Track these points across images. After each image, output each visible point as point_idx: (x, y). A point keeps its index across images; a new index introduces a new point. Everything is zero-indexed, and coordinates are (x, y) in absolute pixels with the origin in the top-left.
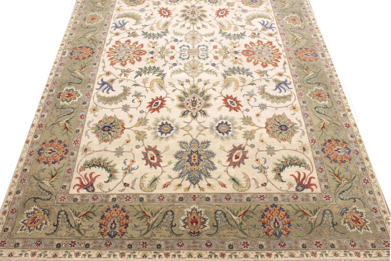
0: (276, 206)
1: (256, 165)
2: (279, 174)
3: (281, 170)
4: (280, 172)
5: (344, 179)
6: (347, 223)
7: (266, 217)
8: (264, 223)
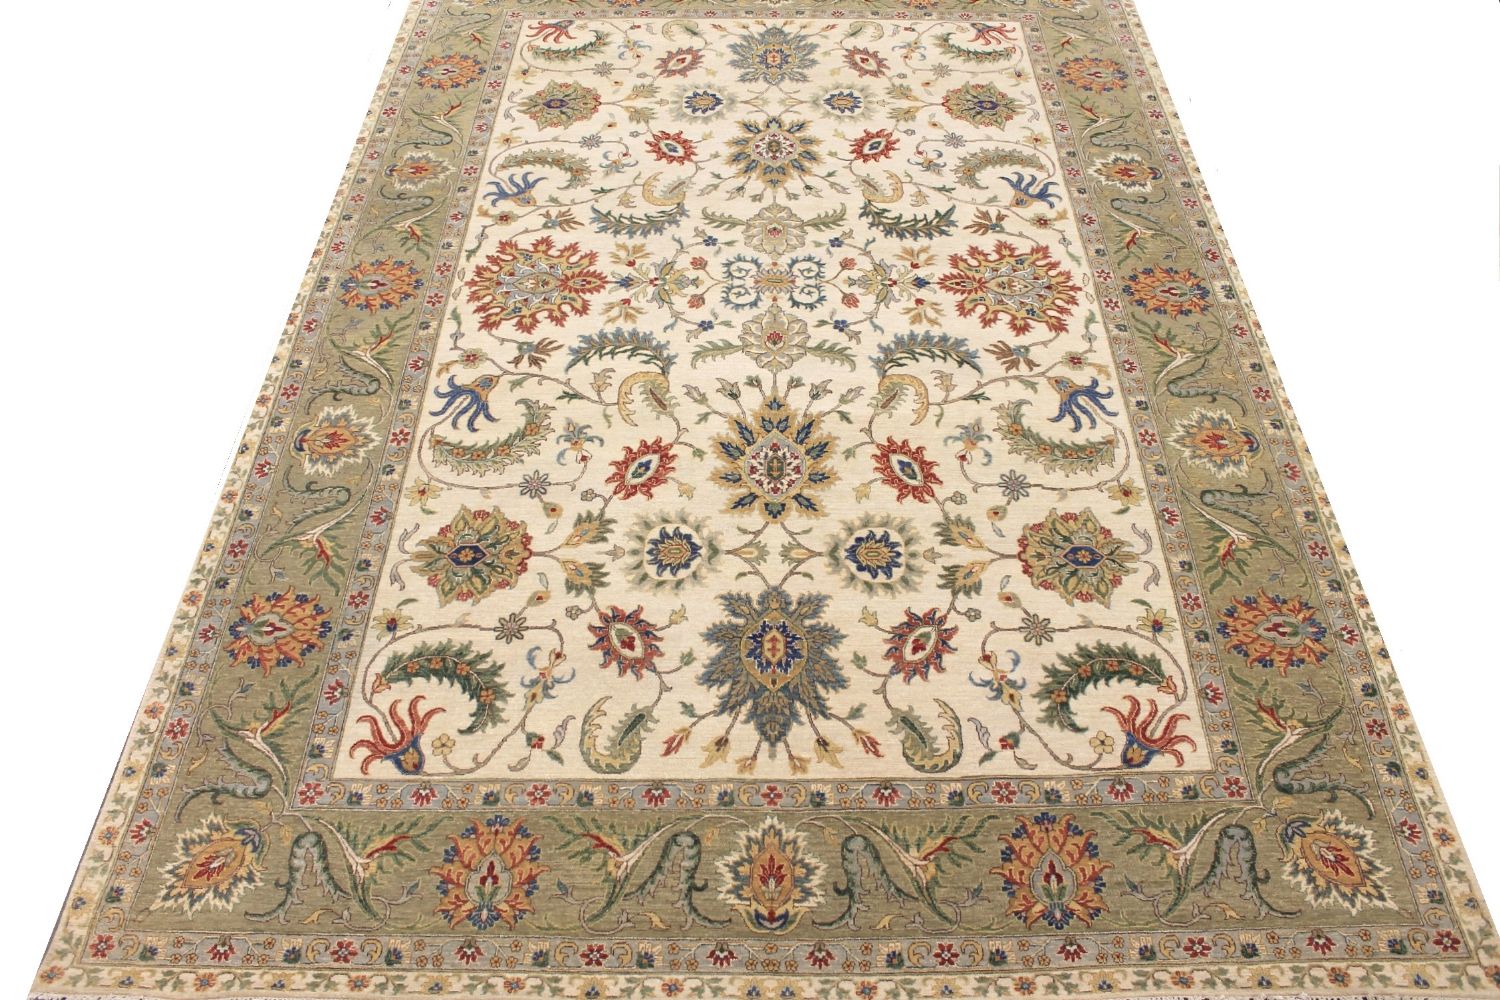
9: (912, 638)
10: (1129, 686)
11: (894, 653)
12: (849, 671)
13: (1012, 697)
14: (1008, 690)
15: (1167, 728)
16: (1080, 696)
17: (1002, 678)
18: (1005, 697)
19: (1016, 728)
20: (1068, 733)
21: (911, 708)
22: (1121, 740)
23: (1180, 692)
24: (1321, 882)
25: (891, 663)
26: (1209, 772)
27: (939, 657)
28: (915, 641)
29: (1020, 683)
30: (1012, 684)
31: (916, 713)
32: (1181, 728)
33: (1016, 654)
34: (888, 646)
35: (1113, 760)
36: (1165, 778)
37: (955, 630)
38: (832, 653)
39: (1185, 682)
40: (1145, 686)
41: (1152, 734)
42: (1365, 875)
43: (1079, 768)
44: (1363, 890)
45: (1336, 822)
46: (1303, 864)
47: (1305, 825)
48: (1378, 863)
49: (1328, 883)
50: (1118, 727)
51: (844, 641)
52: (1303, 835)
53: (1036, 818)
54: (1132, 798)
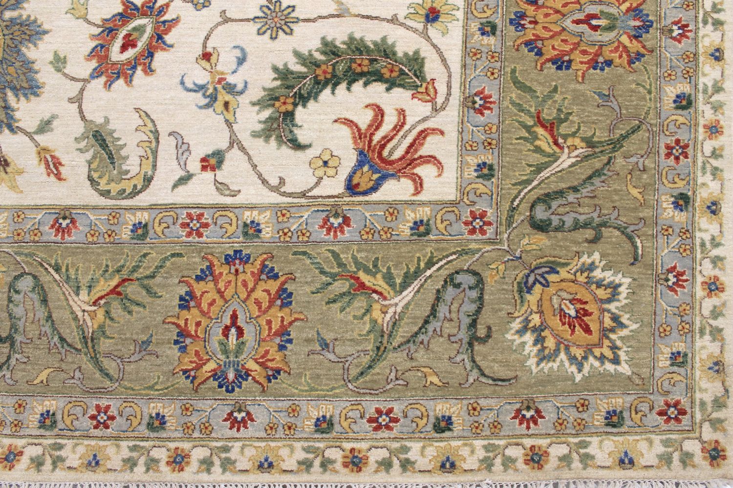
0: (245, 260)
1: (200, 76)
2: (289, 115)
3: (303, 99)
4: (295, 105)
5: (577, 141)
6: (535, 329)
7: (198, 306)
8: (183, 333)
9: (123, 33)
10: (378, 88)
11: (100, 53)
12: (46, 75)
13: (226, 105)
14: (223, 96)
15: (412, 145)
16: (311, 104)
17: (220, 81)
18: (219, 106)
19: (223, 144)
20: (286, 151)
21: (107, 120)
22: (349, 159)
23: (440, 100)
24: (550, 343)
25: (94, 64)
26: (453, 203)
27: (151, 55)
28: (128, 35)
29: (240, 87)
30: (230, 89)
31: (111, 127)
32: (427, 148)
33: (242, 50)
34: (93, 44)
35: (334, 186)
36: (393, 209)
37: (176, 21)
38: (30, 52)
39: (449, 87)
40: (397, 91)
41: (391, 153)
42: (605, 333)
43: (290, 195)
44: (597, 352)
45: (591, 267)
46: (536, 319)
47: (553, 271)
48: (624, 319)
49: (558, 344)
50: (350, 143)
51: (46, 37)
52: (546, 285)
53: (227, 257)
54: (348, 234)
